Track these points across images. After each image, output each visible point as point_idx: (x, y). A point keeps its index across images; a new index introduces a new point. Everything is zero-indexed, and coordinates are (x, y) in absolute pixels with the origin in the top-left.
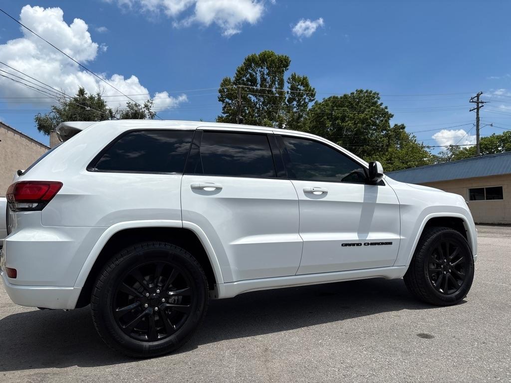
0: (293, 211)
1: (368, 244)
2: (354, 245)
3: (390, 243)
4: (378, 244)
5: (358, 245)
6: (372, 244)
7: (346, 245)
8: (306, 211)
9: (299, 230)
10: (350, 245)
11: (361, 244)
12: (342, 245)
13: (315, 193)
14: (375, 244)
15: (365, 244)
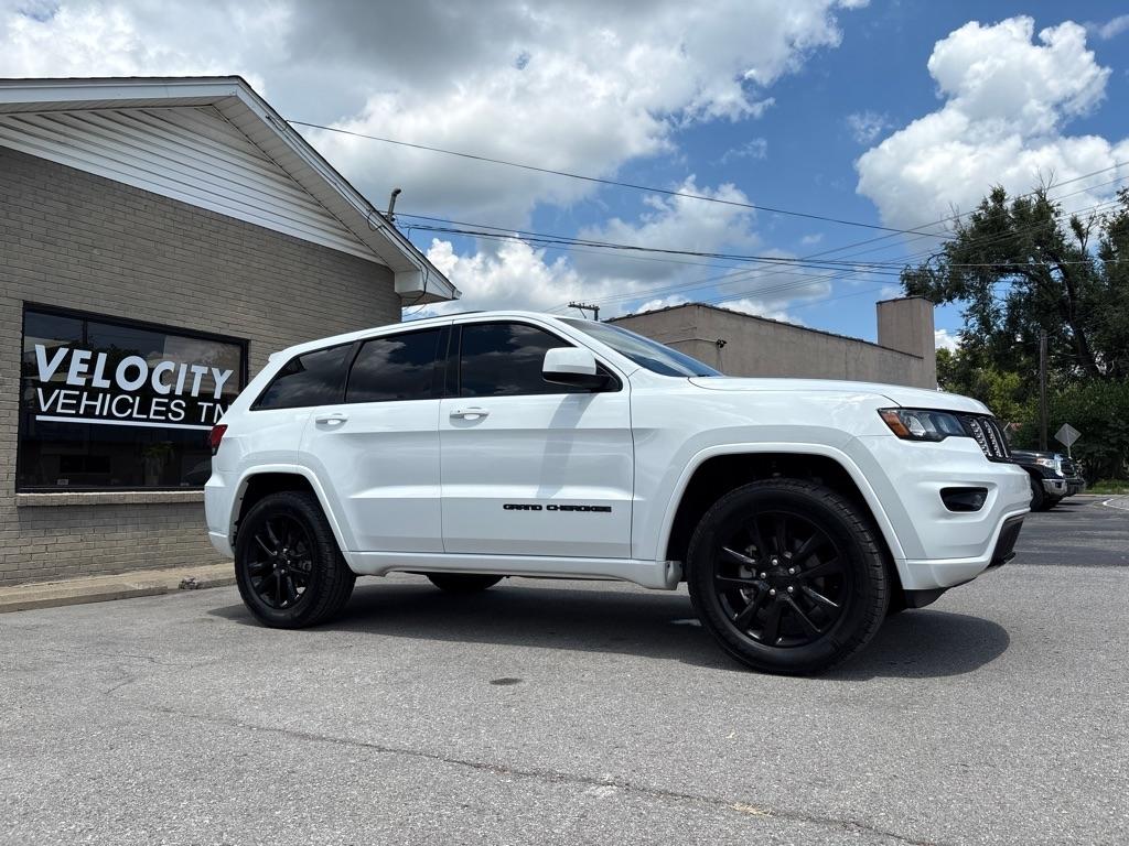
0: (431, 449)
1: (556, 508)
2: (526, 507)
3: (607, 509)
4: (578, 508)
5: (534, 508)
6: (563, 508)
7: (512, 507)
8: (451, 448)
9: (440, 479)
10: (519, 507)
11: (541, 508)
12: (505, 507)
13: (467, 417)
14: (571, 508)
15: (548, 508)
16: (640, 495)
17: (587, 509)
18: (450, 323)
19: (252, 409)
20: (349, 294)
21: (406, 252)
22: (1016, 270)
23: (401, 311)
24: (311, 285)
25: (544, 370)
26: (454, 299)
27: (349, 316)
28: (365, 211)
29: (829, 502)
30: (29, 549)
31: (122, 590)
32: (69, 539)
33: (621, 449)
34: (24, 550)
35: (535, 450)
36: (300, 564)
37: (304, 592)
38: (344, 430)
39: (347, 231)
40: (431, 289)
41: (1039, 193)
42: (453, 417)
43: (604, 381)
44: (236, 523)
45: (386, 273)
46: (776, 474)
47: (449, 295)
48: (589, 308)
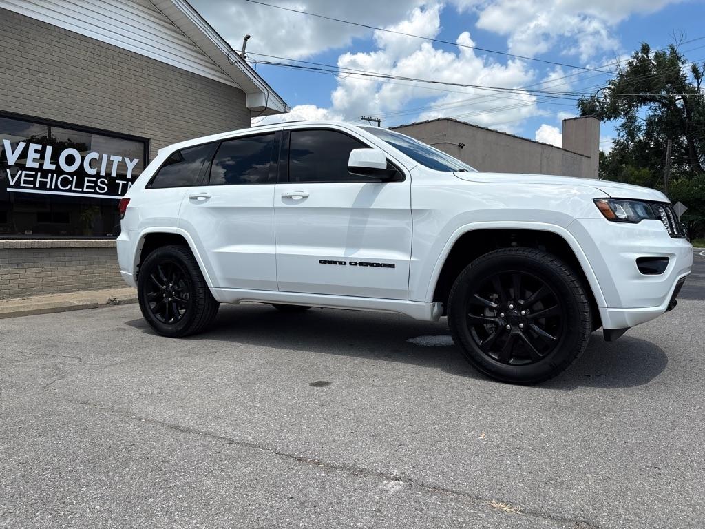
0: (267, 220)
1: (356, 264)
2: (335, 263)
3: (392, 266)
4: (372, 265)
5: (341, 263)
6: (361, 264)
7: (325, 262)
8: (283, 219)
9: (275, 241)
10: (330, 262)
12: (320, 262)
13: (293, 198)
14: (366, 264)
15: (351, 263)
16: (415, 256)
17: (378, 265)
18: (282, 129)
19: (146, 188)
20: (216, 109)
21: (254, 79)
22: (654, 100)
23: (250, 120)
24: (190, 101)
25: (349, 165)
26: (286, 112)
27: (215, 123)
28: (226, 50)
29: (553, 264)
30: (8, 277)
31: (68, 305)
32: (34, 270)
33: (403, 224)
34: (5, 277)
35: (342, 223)
36: (181, 295)
37: (185, 312)
38: (209, 204)
39: (214, 64)
40: (270, 106)
41: (672, 48)
42: (284, 197)
43: (392, 174)
44: (138, 266)
45: (241, 94)
46: (514, 243)
47: (282, 109)
48: (375, 120)
